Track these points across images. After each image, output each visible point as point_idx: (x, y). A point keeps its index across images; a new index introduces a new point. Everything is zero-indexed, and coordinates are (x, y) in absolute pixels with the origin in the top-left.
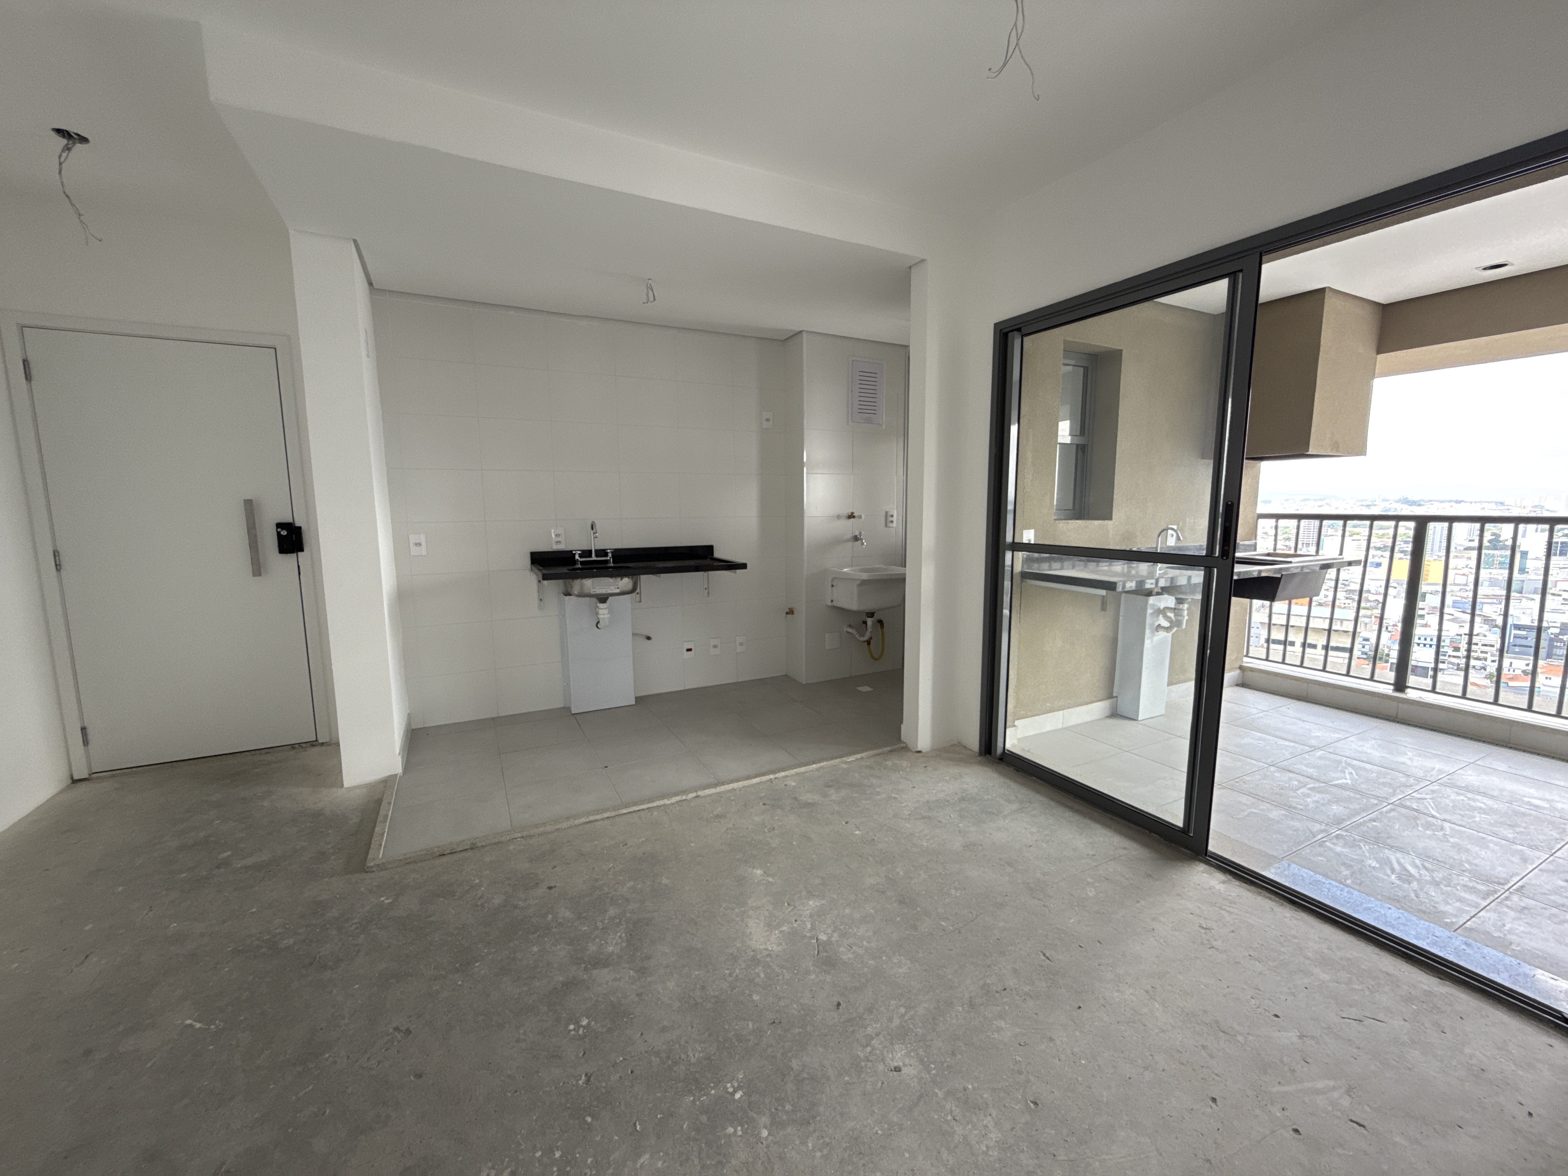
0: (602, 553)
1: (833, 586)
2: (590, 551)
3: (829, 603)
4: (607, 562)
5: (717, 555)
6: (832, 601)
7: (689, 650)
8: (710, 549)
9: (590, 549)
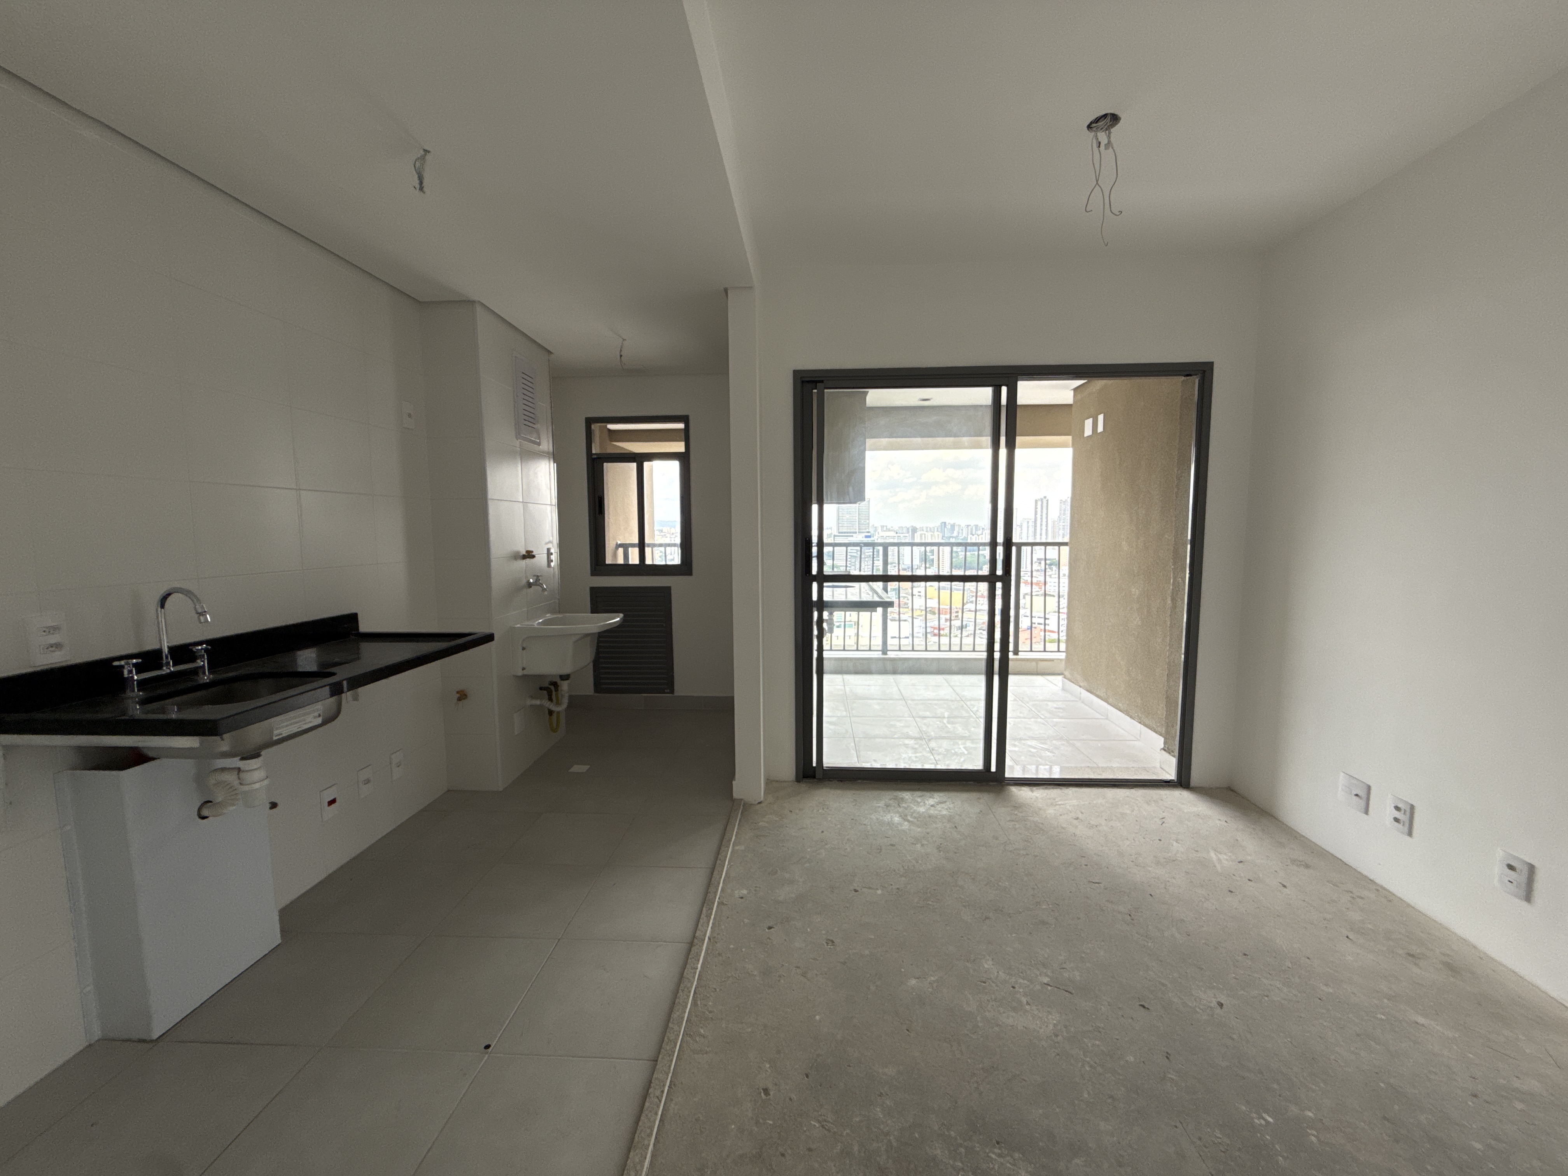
0: (181, 653)
1: (524, 649)
2: (158, 653)
3: (520, 673)
4: (195, 671)
5: (365, 627)
6: (524, 669)
7: (332, 802)
8: (353, 618)
9: (157, 647)
